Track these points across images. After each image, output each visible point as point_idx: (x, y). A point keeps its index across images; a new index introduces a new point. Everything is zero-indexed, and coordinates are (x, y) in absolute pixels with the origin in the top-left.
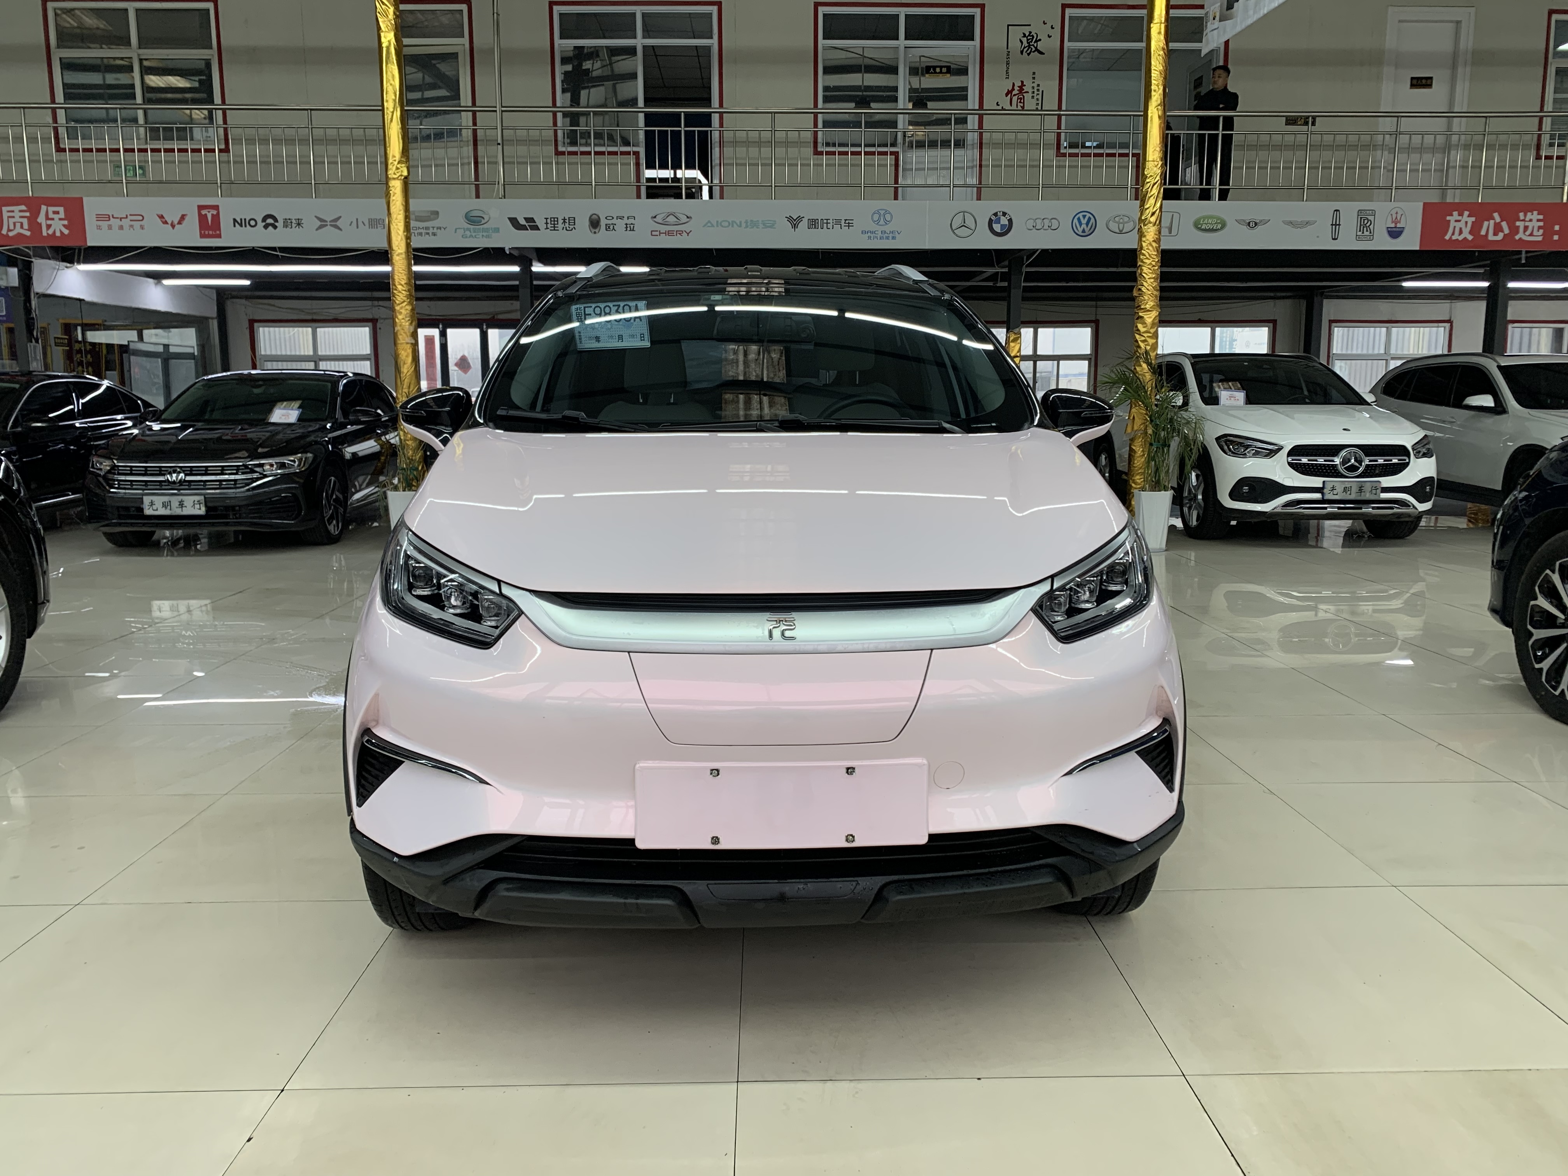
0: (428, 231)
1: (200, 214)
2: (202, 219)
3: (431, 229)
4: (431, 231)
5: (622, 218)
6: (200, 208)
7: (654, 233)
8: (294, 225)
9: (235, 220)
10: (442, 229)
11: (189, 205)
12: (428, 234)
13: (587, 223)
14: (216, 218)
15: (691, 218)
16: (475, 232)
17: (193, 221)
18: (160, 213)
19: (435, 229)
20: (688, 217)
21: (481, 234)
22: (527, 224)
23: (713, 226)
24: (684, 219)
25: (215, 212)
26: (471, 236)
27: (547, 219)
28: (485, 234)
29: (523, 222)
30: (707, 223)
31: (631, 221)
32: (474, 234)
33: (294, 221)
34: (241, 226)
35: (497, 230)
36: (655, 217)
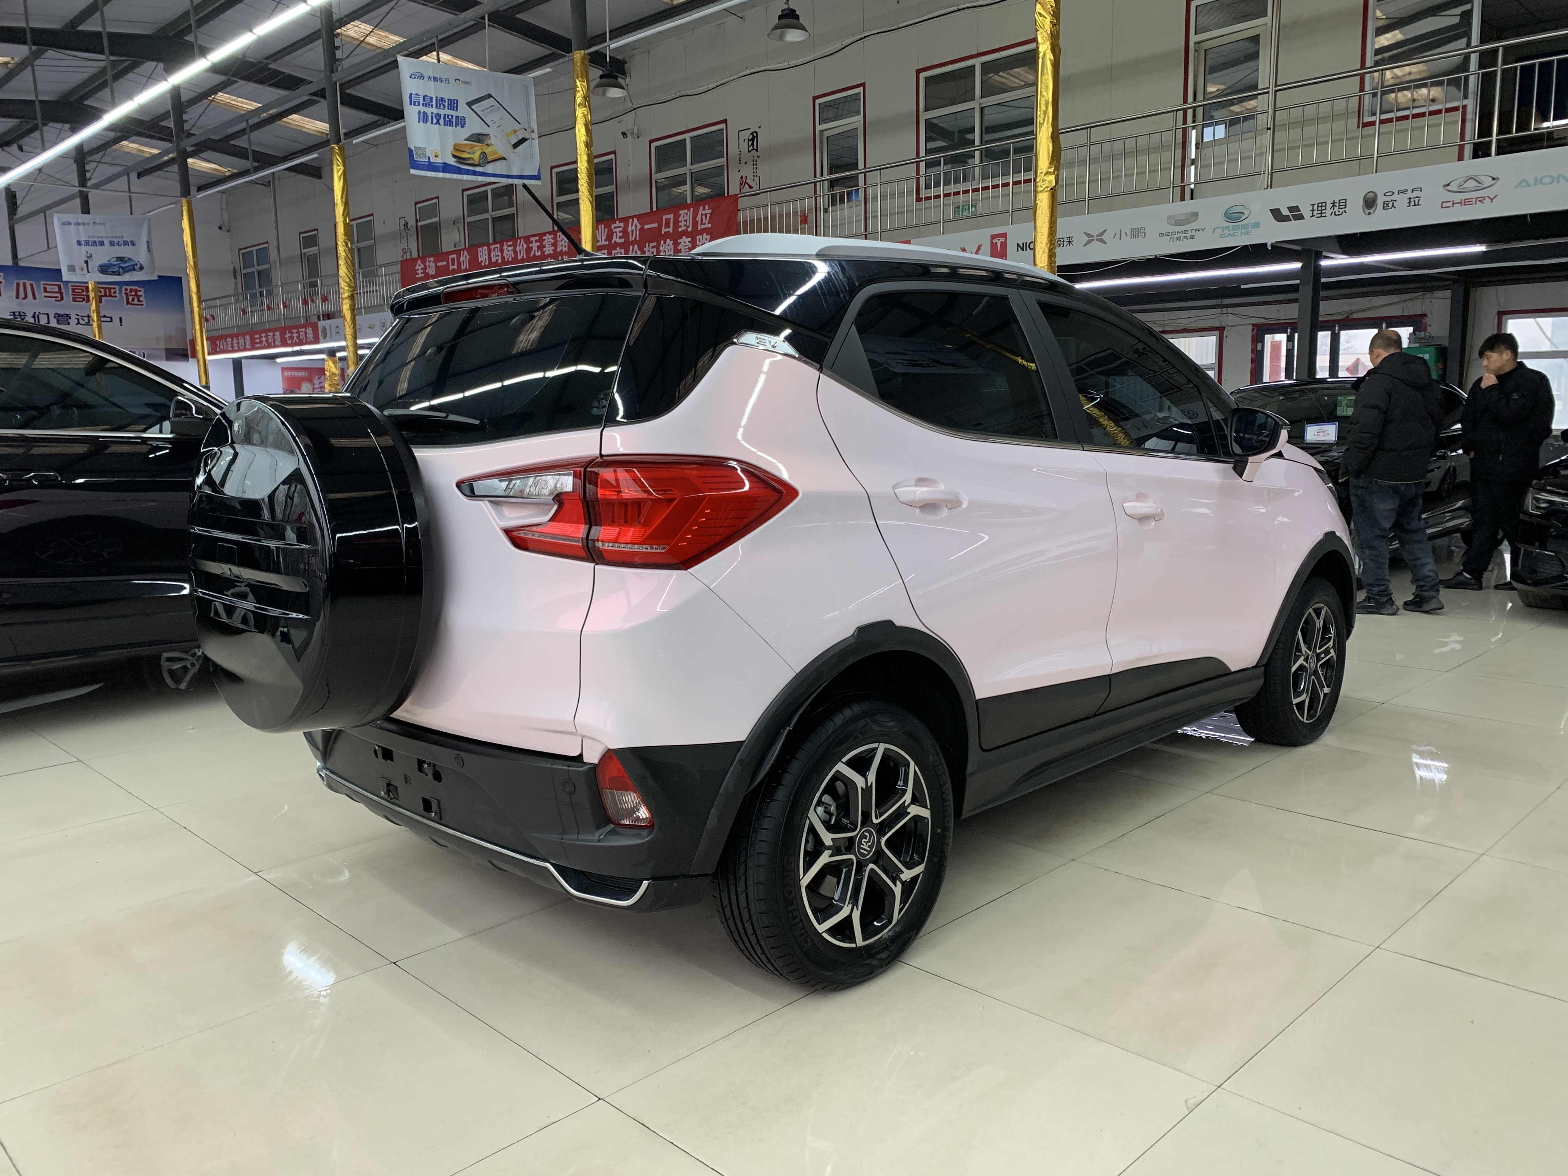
0: (1186, 235)
1: (992, 242)
2: (993, 246)
3: (1190, 232)
4: (1188, 235)
5: (1404, 192)
6: (993, 237)
7: (1445, 205)
8: (1065, 244)
9: (1018, 245)
10: (1201, 231)
11: (983, 236)
12: (1186, 237)
13: (1361, 203)
14: (1004, 244)
15: (1498, 179)
16: (1233, 230)
17: (987, 248)
18: (962, 246)
19: (1194, 231)
20: (1494, 179)
21: (1240, 232)
22: (1290, 214)
23: (1528, 185)
24: (1488, 181)
25: (1003, 240)
26: (1229, 235)
27: (1313, 205)
28: (1244, 231)
29: (1285, 212)
30: (1520, 183)
31: (1416, 194)
32: (1232, 233)
33: (1066, 240)
34: (1023, 250)
35: (1256, 225)
36: (1448, 185)
